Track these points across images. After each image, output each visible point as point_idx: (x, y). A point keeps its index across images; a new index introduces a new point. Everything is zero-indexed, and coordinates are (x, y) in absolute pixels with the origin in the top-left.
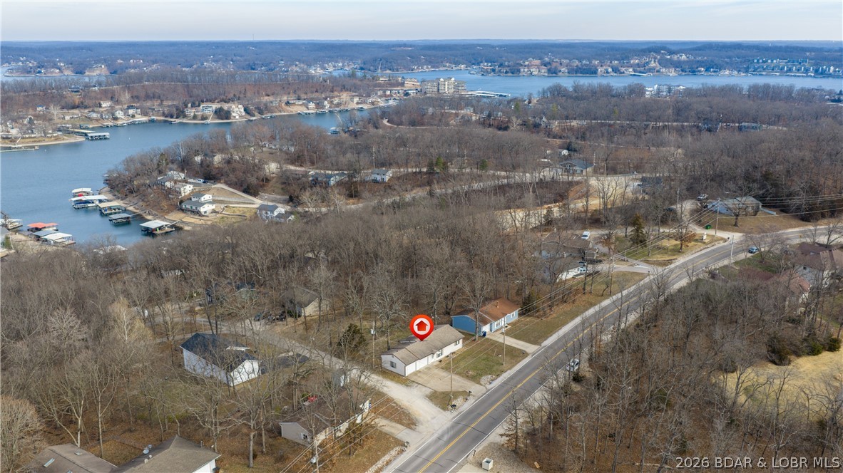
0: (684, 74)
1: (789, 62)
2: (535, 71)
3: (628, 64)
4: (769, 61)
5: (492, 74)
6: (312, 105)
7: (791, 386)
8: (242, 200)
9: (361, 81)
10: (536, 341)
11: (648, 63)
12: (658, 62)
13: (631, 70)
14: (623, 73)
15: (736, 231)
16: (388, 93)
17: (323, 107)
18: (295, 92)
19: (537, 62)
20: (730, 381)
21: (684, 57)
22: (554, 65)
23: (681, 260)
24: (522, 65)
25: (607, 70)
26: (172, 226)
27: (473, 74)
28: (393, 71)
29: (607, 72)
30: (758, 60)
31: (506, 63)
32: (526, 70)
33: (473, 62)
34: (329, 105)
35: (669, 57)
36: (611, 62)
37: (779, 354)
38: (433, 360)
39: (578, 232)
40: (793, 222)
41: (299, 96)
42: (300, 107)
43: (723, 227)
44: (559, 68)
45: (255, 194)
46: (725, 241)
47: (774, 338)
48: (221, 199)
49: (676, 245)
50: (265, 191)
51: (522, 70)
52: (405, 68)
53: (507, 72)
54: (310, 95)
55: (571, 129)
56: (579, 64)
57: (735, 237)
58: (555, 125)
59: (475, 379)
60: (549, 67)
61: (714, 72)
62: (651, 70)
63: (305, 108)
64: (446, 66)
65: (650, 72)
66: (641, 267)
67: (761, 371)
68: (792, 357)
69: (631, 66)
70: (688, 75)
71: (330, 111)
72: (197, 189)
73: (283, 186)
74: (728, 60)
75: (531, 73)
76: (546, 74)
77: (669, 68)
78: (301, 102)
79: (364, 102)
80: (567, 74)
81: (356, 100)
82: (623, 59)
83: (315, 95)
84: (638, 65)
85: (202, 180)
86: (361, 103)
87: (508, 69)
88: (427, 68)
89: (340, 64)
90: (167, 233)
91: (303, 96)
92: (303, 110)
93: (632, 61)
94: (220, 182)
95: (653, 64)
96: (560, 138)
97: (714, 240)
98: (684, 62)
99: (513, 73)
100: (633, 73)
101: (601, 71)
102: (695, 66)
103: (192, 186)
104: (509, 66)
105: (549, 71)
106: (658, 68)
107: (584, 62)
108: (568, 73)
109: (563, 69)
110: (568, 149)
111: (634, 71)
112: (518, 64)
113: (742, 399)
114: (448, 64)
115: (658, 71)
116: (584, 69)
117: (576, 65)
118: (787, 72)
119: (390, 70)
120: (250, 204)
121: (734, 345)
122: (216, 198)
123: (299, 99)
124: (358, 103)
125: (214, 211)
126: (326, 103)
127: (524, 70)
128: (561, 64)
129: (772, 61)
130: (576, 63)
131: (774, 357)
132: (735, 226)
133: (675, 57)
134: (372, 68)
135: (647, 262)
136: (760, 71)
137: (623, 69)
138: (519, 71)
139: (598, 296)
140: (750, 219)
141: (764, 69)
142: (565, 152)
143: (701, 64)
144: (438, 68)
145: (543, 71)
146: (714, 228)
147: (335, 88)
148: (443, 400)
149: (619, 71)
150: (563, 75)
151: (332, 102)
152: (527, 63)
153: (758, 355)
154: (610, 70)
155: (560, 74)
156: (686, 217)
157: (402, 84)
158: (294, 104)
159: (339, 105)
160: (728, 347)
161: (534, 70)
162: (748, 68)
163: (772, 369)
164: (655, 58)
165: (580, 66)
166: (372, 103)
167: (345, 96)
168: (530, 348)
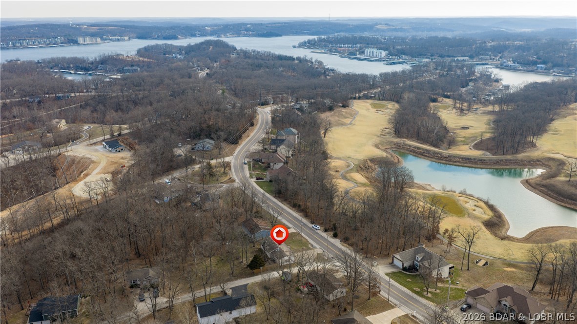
23: (234, 177)
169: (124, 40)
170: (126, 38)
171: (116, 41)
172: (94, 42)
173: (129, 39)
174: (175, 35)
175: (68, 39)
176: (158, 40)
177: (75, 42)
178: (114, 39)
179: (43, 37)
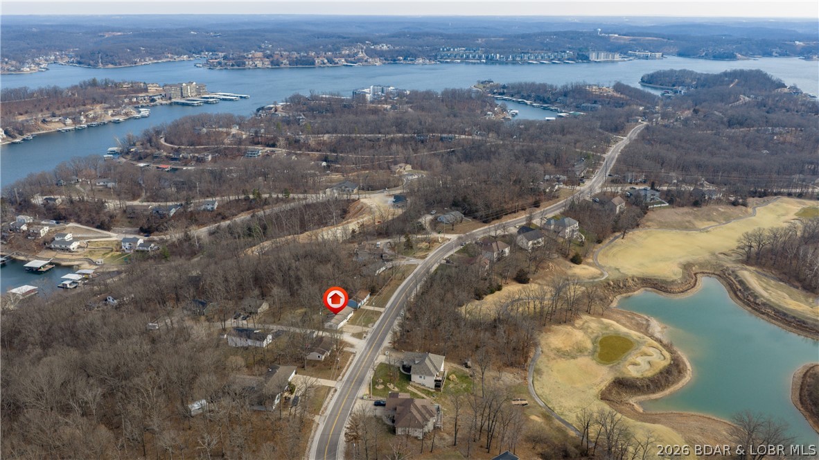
0: (387, 62)
1: (466, 50)
2: (259, 64)
3: (340, 55)
4: (452, 50)
5: (219, 67)
6: (69, 121)
7: (484, 308)
8: (99, 235)
9: (104, 89)
10: (383, 306)
11: (357, 54)
12: (365, 52)
13: (343, 60)
14: (337, 63)
15: (453, 233)
16: (135, 100)
17: (80, 122)
18: (47, 109)
19: (259, 54)
20: (463, 310)
21: (385, 47)
22: (276, 57)
23: (431, 254)
24: (246, 58)
25: (323, 61)
26: (50, 264)
27: (200, 67)
28: (116, 65)
29: (324, 64)
30: (443, 49)
31: (231, 56)
32: (251, 63)
33: (193, 50)
34: (85, 120)
35: (373, 47)
36: (325, 54)
37: (479, 296)
38: (345, 321)
39: (374, 242)
40: (480, 224)
41: (53, 113)
42: (57, 124)
43: (447, 232)
44: (281, 60)
45: (108, 229)
46: (449, 240)
47: (476, 289)
48: (79, 236)
49: (427, 246)
50: (115, 225)
51: (247, 63)
52: (128, 61)
53: (233, 65)
54: (64, 111)
55: (324, 143)
56: (298, 56)
57: (453, 237)
58: (312, 141)
59: (366, 326)
60: (271, 59)
61: (411, 60)
62: (360, 60)
63: (63, 125)
64: (168, 57)
65: (359, 62)
66: (413, 261)
67: (473, 303)
68: (484, 296)
69: (343, 57)
70: (391, 63)
71: (88, 126)
72: (53, 229)
73: (129, 220)
74: (420, 49)
75: (256, 66)
76: (270, 66)
77: (375, 57)
78: (57, 119)
79: (118, 114)
80: (288, 66)
81: (110, 112)
82: (336, 50)
83: (69, 110)
84: (349, 56)
85: (54, 222)
86: (115, 115)
87: (233, 62)
88: (150, 60)
89: (53, 58)
90: (50, 269)
91: (57, 112)
92: (59, 127)
93: (343, 52)
94: (71, 222)
95: (361, 55)
96: (317, 151)
97: (444, 240)
98: (386, 51)
99: (238, 66)
100: (346, 64)
101: (318, 62)
102: (395, 56)
103: (48, 227)
104: (234, 59)
105: (272, 63)
106: (365, 58)
107: (302, 54)
108: (290, 64)
109: (285, 61)
110: (326, 161)
111: (347, 61)
112: (242, 56)
113: (468, 316)
114: (169, 55)
115: (366, 61)
116: (304, 61)
117: (295, 56)
118: (466, 59)
119: (112, 64)
120: (108, 237)
121: (463, 295)
122: (76, 236)
123: (54, 115)
124: (112, 115)
125: (79, 247)
126: (82, 118)
127: (249, 63)
128: (281, 56)
129: (454, 49)
130: (295, 55)
131: (477, 297)
132: (452, 231)
133: (378, 47)
134: (91, 62)
135: (415, 257)
136: (446, 59)
137: (336, 60)
138: (244, 63)
139: (399, 280)
140: (460, 225)
141: (449, 57)
142: (324, 164)
143: (399, 53)
144: (160, 59)
145: (267, 63)
146: (443, 232)
147: (86, 102)
148: (359, 336)
149: (333, 62)
150: (285, 66)
151: (87, 116)
152: (250, 56)
153: (471, 298)
154: (326, 61)
155: (282, 66)
156: (427, 226)
157: (146, 90)
158: (51, 122)
159: (94, 119)
160: (460, 297)
161: (258, 62)
162: (436, 56)
163: (477, 302)
164: (362, 48)
165: (299, 58)
166: (126, 114)
167: (98, 109)
168: (382, 310)
169: (654, 58)
170: (658, 55)
171: (643, 58)
172: (610, 59)
173: (662, 56)
174: (733, 54)
175: (578, 54)
176: (706, 59)
177: (585, 58)
178: (642, 56)
179: (549, 50)
